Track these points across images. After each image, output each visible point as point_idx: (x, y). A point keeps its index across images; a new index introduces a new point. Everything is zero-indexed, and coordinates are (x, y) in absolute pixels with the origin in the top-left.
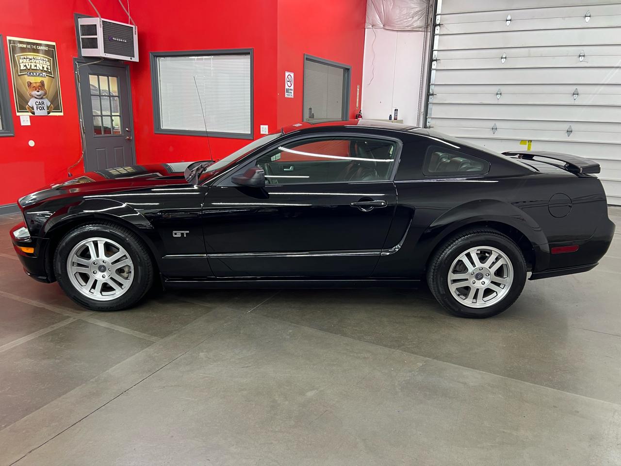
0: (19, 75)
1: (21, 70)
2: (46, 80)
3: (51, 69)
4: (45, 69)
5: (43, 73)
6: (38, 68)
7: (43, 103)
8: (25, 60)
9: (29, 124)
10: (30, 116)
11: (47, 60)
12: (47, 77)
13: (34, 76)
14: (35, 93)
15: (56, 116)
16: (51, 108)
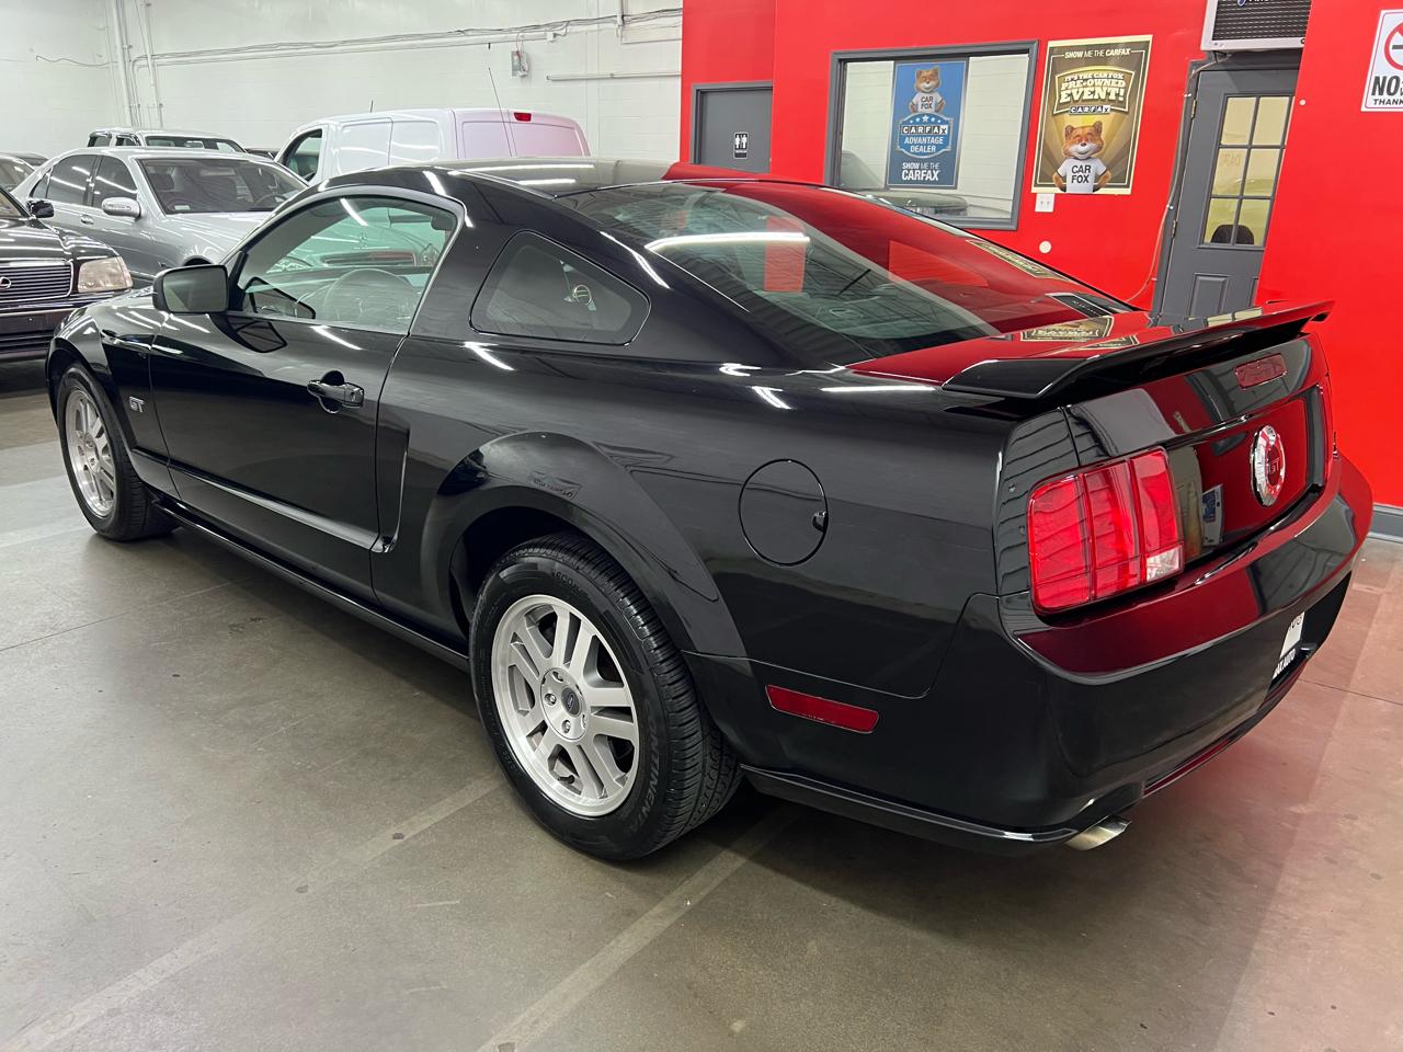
0: (1055, 115)
1: (1060, 104)
2: (1107, 120)
3: (1124, 96)
4: (1112, 97)
5: (1105, 107)
6: (1096, 97)
7: (1088, 168)
8: (1072, 84)
9: (1050, 208)
10: (1056, 195)
11: (1121, 76)
12: (1114, 113)
13: (1086, 114)
14: (1077, 148)
15: (1113, 196)
16: (1106, 177)
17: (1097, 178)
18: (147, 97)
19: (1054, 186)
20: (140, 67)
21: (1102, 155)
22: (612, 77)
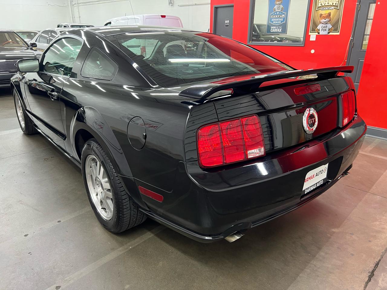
0: (316, 11)
1: (318, 7)
2: (333, 11)
3: (338, 4)
4: (334, 4)
5: (332, 7)
6: (329, 4)
7: (326, 27)
8: (322, 1)
9: (314, 39)
10: (317, 35)
12: (334, 9)
13: (326, 10)
14: (323, 20)
15: (334, 35)
16: (332, 29)
17: (329, 30)
18: (76, 14)
19: (316, 32)
20: (75, 6)
21: (331, 22)
22: (196, 5)
